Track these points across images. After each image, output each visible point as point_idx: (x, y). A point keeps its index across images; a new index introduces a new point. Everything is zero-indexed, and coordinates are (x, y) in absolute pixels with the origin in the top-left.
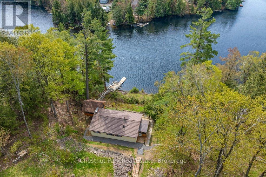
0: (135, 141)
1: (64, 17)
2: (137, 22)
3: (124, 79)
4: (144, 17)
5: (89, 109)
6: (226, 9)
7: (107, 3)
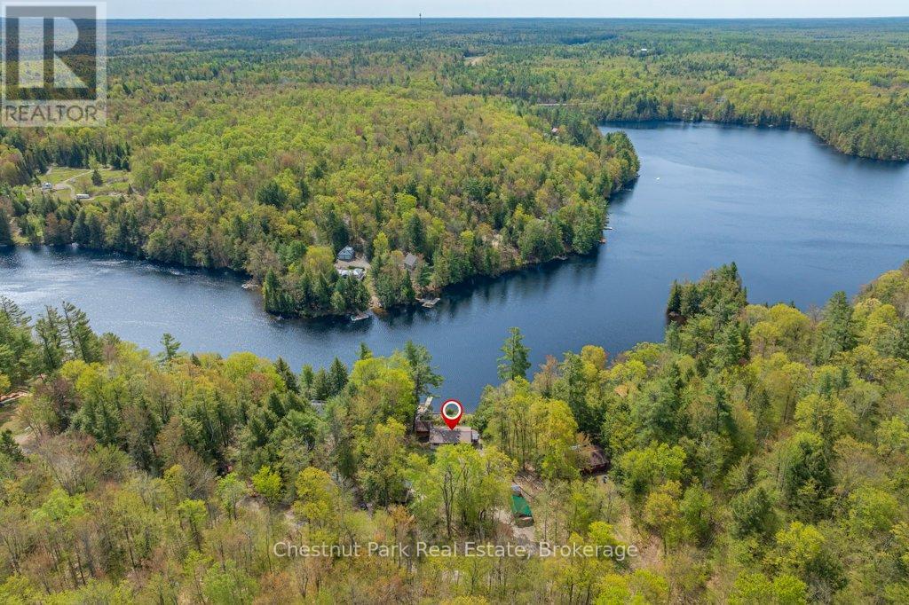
6: (574, 253)
7: (354, 258)
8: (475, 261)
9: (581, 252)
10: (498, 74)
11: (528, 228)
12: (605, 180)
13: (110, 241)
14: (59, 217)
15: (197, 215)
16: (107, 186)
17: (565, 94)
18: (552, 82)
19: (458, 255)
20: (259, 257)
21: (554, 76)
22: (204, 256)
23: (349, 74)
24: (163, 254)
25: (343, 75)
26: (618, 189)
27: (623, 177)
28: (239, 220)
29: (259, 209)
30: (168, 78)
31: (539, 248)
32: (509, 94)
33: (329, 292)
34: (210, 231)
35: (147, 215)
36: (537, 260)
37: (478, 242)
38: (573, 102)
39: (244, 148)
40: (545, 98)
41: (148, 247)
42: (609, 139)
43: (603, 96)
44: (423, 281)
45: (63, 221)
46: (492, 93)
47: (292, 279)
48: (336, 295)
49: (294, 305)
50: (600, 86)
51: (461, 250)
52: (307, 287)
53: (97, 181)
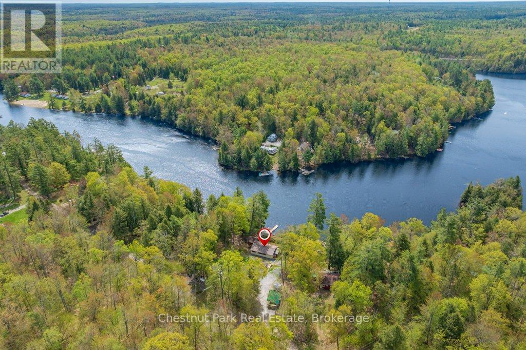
0: (272, 258)
1: (230, 159)
2: (303, 168)
3: (276, 227)
4: (312, 163)
5: (251, 241)
6: (415, 155)
7: (276, 141)
8: (343, 150)
9: (419, 155)
10: (421, 38)
11: (383, 135)
12: (459, 110)
13: (163, 117)
14: (144, 103)
15: (204, 108)
16: (174, 89)
17: (463, 53)
18: (457, 44)
19: (332, 146)
20: (223, 133)
21: (460, 41)
22: (201, 130)
23: (327, 35)
24: (184, 127)
25: (323, 36)
26: (469, 118)
27: (476, 110)
28: (221, 113)
29: (234, 107)
30: (230, 34)
31: (389, 148)
32: (424, 51)
33: (250, 157)
34: (206, 117)
35: (181, 105)
36: (388, 157)
37: (349, 140)
38: (467, 58)
39: (242, 74)
40: (447, 55)
41: (178, 122)
42: (476, 83)
43: (491, 55)
44: (307, 158)
45: (146, 105)
46: (411, 50)
47: (233, 148)
48: (253, 160)
49: (232, 162)
50: (491, 48)
51: (336, 144)
52: (239, 153)
53: (170, 86)
